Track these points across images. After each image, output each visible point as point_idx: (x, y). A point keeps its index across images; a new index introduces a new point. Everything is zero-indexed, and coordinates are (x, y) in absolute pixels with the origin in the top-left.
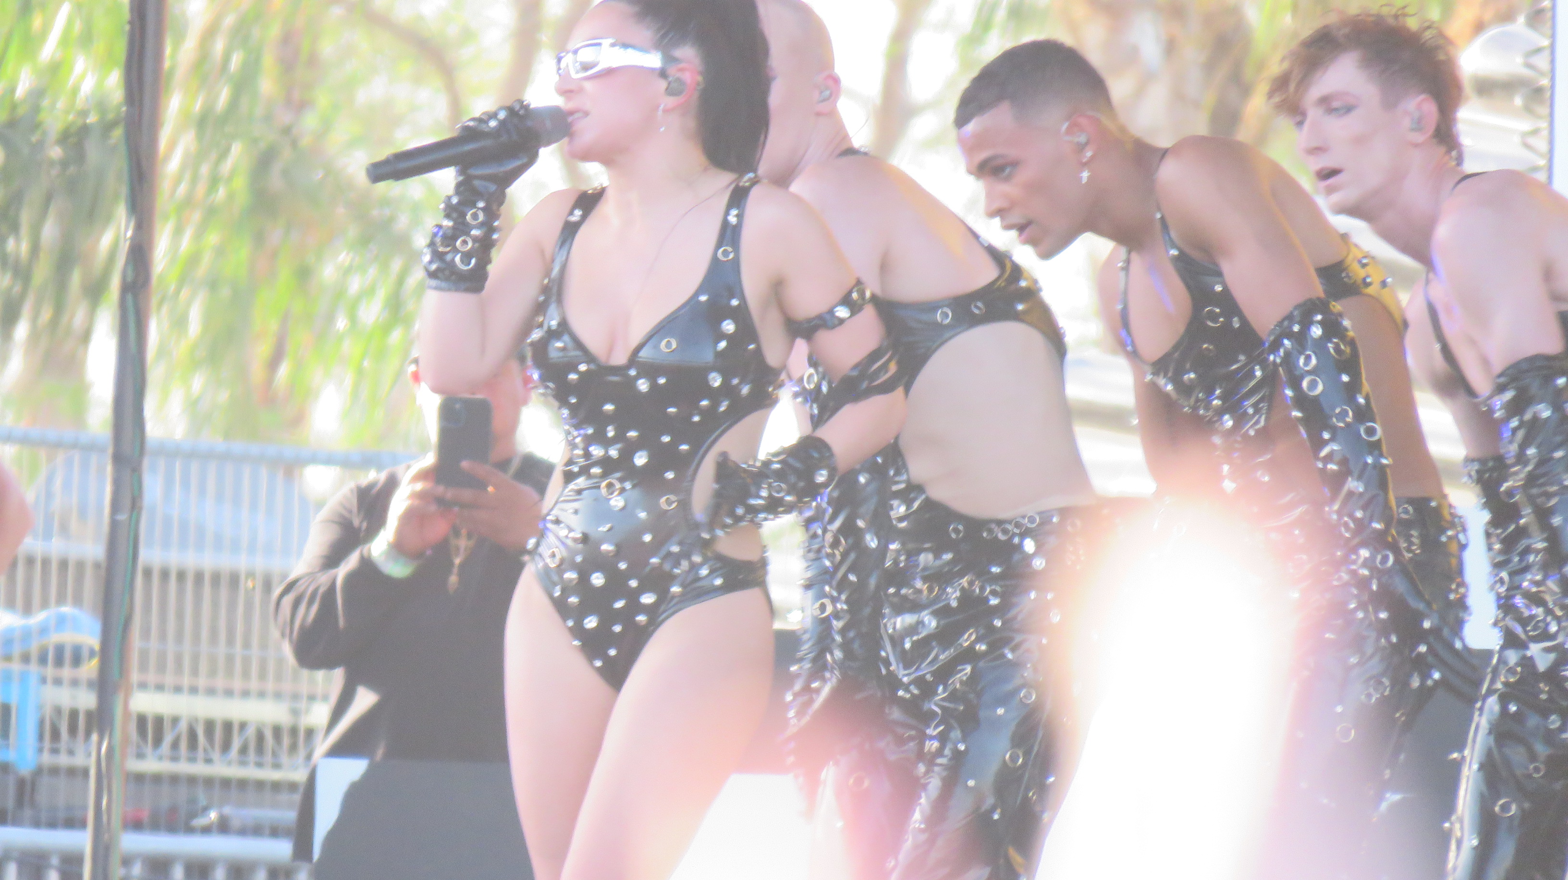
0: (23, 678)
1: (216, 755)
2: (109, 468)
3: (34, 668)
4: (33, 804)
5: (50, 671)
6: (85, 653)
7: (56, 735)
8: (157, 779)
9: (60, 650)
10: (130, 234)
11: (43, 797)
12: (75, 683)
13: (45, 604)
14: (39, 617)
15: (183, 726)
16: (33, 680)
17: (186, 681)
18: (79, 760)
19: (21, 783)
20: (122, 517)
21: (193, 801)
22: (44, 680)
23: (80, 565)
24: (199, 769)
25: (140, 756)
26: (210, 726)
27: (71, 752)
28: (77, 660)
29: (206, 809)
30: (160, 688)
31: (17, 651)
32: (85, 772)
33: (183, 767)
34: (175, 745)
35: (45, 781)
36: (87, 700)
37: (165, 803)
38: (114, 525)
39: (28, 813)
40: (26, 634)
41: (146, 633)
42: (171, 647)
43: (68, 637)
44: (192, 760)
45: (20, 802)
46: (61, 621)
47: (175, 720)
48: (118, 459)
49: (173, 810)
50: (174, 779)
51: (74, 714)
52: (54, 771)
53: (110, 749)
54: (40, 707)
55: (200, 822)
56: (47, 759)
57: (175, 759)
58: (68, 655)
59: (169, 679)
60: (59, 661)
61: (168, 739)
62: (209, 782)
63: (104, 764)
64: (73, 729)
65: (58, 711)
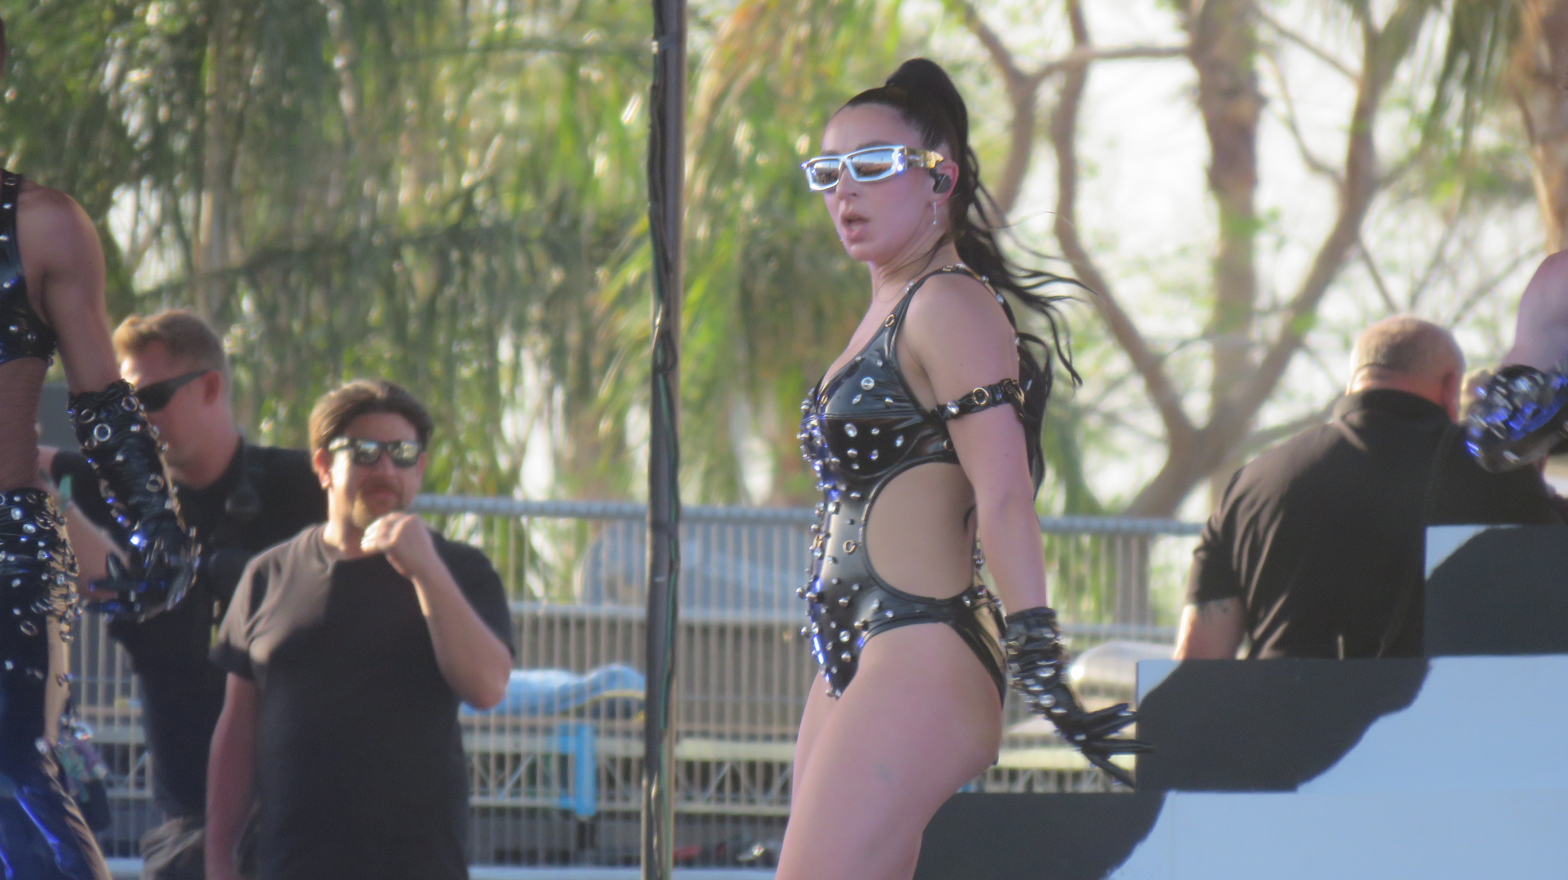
0: (578, 730)
1: (758, 794)
2: (648, 535)
3: (588, 722)
4: (593, 846)
5: (603, 723)
6: (634, 707)
7: (611, 781)
8: (706, 818)
9: (611, 704)
10: (658, 321)
11: (602, 840)
12: (627, 734)
13: (596, 663)
14: (592, 676)
15: (727, 769)
16: (587, 733)
17: (728, 728)
18: (632, 805)
19: (582, 826)
20: (662, 579)
21: (737, 837)
22: (596, 732)
23: (628, 625)
24: (743, 809)
25: (689, 798)
26: (752, 766)
27: (626, 799)
28: (627, 713)
29: (749, 846)
30: (705, 735)
31: (572, 705)
32: (638, 815)
33: (729, 808)
34: (720, 788)
35: (603, 825)
36: (637, 749)
37: (714, 841)
38: (654, 588)
39: (588, 853)
40: (580, 692)
41: (690, 685)
42: (713, 698)
43: (618, 692)
44: (735, 800)
45: (581, 845)
46: (612, 679)
47: (720, 764)
48: (657, 527)
49: (721, 846)
50: (721, 818)
51: (627, 762)
52: (611, 815)
53: (660, 794)
54: (595, 757)
55: (744, 857)
56: (604, 805)
57: (721, 800)
58: (619, 709)
59: (712, 727)
60: (611, 714)
61: (714, 782)
62: (752, 820)
63: (653, 807)
64: (627, 776)
65: (613, 761)
